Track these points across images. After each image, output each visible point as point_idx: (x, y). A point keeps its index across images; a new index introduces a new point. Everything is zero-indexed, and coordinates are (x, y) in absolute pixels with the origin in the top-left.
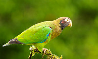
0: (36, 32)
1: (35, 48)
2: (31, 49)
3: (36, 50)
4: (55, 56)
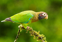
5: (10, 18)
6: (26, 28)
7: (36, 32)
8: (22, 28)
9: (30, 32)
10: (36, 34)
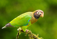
0: (22, 19)
1: (21, 30)
2: (18, 30)
3: (22, 31)
4: (34, 34)
5: (10, 24)
6: (25, 31)
7: (35, 35)
8: (21, 31)
9: (29, 35)
10: (35, 37)
